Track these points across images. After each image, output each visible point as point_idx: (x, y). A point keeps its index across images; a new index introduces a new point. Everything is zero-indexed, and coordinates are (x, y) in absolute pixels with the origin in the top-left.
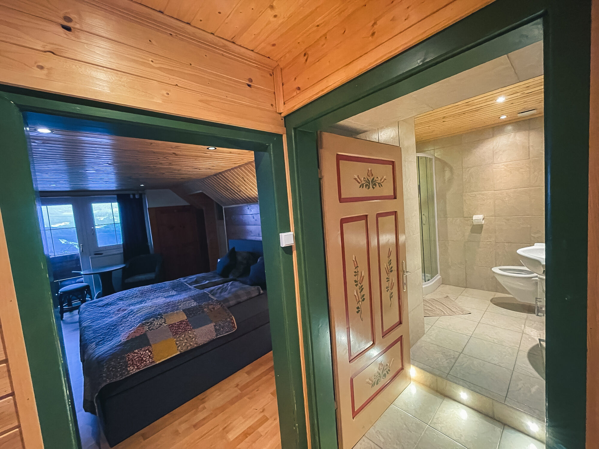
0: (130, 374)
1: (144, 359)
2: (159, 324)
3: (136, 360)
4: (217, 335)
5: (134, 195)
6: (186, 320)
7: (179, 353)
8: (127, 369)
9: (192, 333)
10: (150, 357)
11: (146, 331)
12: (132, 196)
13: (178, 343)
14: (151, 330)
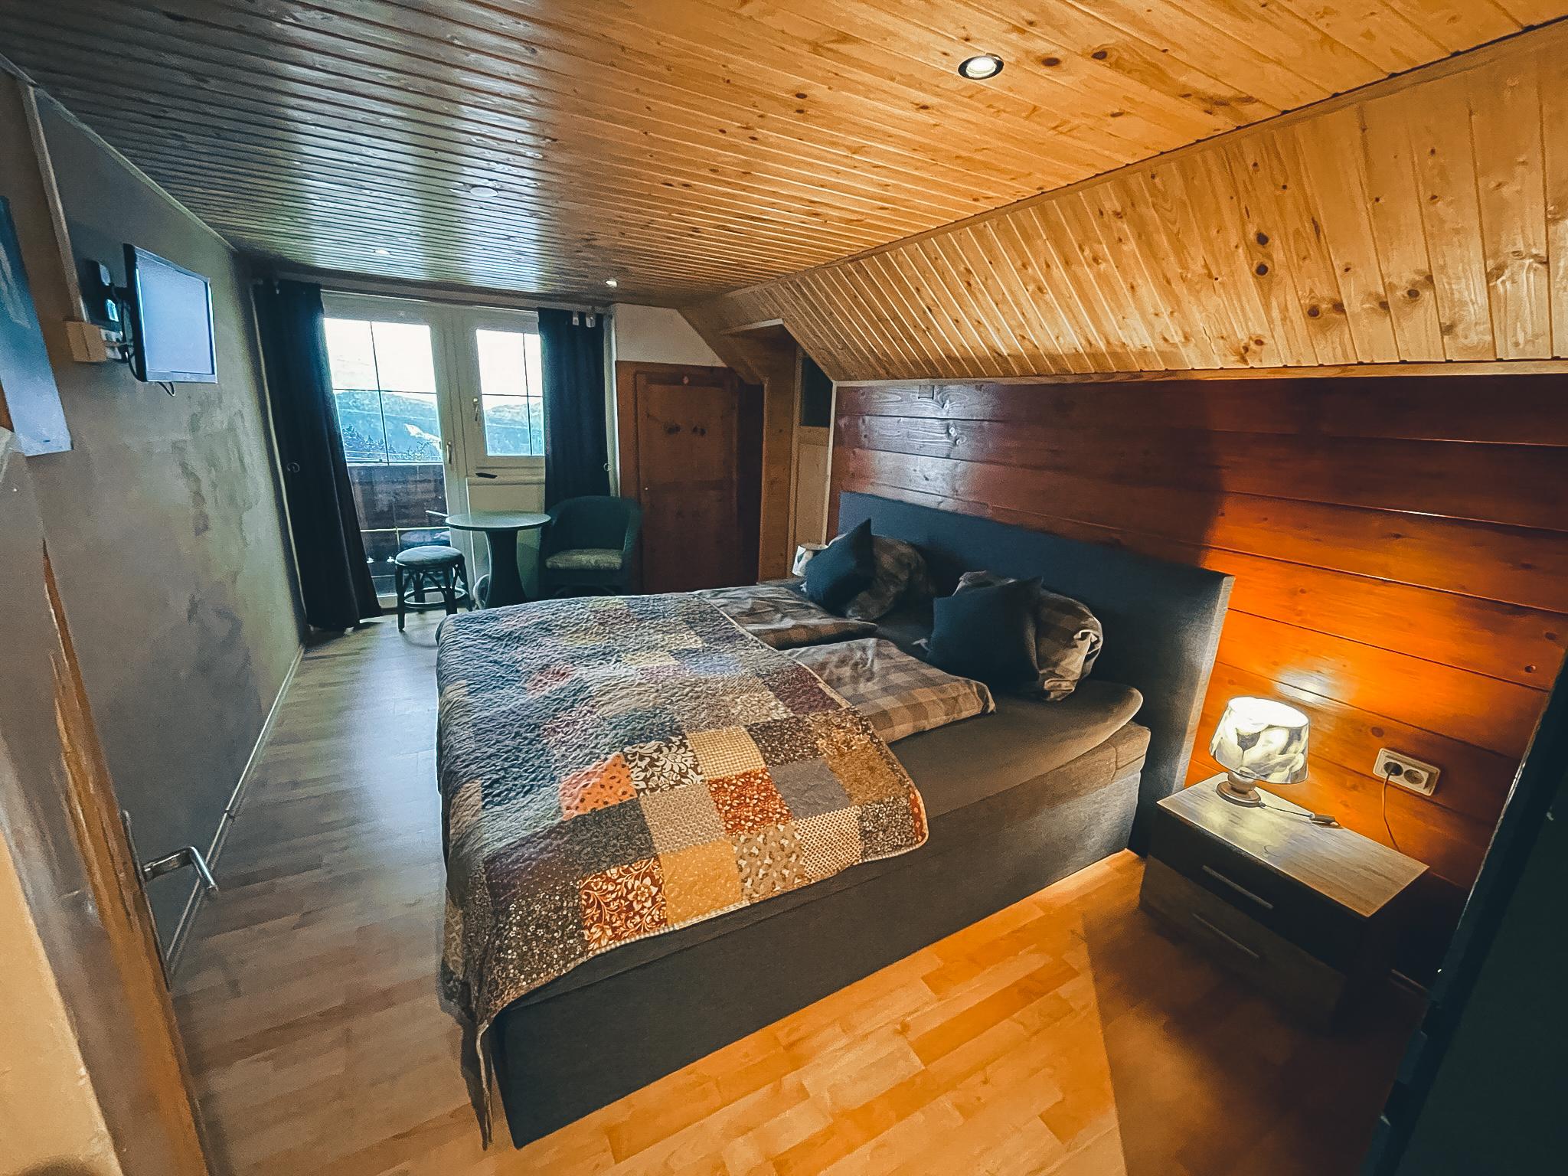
0: (590, 955)
1: (637, 907)
2: (677, 770)
3: (612, 907)
4: (864, 853)
5: (582, 316)
6: (764, 771)
7: (746, 903)
8: (583, 935)
9: (788, 835)
10: (654, 902)
11: (638, 791)
12: (576, 320)
13: (743, 863)
14: (653, 790)
